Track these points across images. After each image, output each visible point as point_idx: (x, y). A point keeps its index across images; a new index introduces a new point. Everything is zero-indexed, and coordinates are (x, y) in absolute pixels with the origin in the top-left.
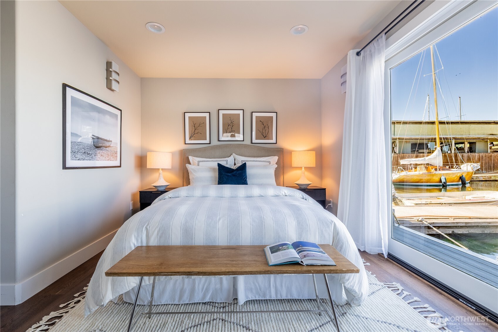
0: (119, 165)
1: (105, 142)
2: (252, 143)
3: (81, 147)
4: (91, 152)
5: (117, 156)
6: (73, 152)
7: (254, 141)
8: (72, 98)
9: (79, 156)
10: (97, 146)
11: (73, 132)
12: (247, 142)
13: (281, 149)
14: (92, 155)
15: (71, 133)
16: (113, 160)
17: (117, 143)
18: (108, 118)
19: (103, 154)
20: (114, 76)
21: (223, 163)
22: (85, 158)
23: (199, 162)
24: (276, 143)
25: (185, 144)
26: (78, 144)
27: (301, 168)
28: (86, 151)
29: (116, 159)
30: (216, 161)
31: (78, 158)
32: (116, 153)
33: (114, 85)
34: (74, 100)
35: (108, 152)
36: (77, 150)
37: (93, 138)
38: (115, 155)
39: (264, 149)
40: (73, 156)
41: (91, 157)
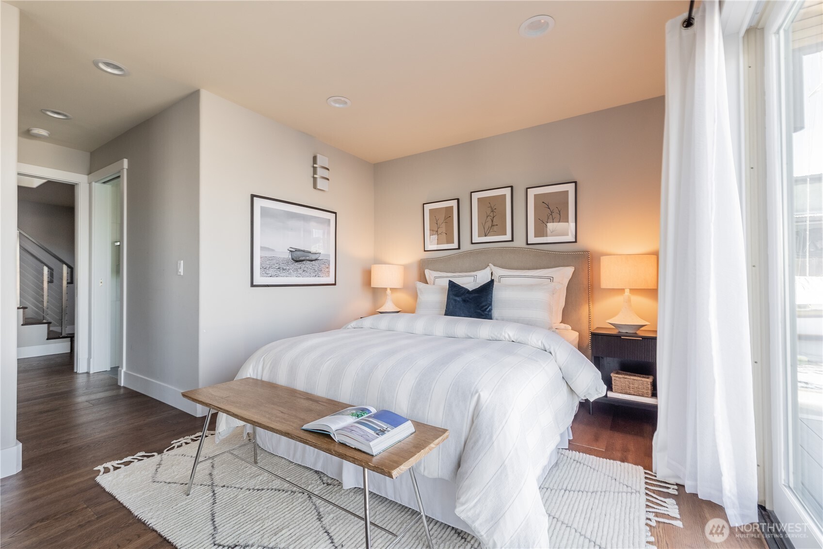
0: (334, 283)
1: (310, 254)
2: (527, 244)
3: (274, 261)
4: (288, 268)
5: (329, 272)
6: (263, 268)
7: (532, 239)
8: (262, 208)
9: (271, 272)
10: (298, 259)
11: (263, 246)
12: (520, 242)
13: (583, 252)
14: (289, 271)
15: (261, 247)
16: (322, 277)
17: (329, 255)
18: (313, 224)
19: (305, 269)
20: (320, 172)
21: (458, 281)
22: (280, 274)
23: (436, 278)
24: (576, 242)
25: (425, 251)
26: (270, 259)
27: (622, 290)
28: (282, 266)
29: (327, 275)
30: (447, 277)
31: (270, 275)
32: (328, 268)
33: (321, 183)
34: (264, 211)
35: (314, 266)
36: (268, 266)
37: (290, 251)
38: (327, 270)
39: (548, 253)
40: (264, 272)
41: (288, 273)
